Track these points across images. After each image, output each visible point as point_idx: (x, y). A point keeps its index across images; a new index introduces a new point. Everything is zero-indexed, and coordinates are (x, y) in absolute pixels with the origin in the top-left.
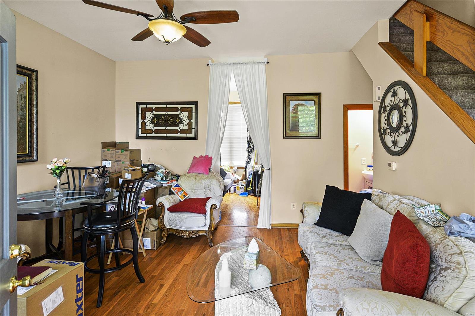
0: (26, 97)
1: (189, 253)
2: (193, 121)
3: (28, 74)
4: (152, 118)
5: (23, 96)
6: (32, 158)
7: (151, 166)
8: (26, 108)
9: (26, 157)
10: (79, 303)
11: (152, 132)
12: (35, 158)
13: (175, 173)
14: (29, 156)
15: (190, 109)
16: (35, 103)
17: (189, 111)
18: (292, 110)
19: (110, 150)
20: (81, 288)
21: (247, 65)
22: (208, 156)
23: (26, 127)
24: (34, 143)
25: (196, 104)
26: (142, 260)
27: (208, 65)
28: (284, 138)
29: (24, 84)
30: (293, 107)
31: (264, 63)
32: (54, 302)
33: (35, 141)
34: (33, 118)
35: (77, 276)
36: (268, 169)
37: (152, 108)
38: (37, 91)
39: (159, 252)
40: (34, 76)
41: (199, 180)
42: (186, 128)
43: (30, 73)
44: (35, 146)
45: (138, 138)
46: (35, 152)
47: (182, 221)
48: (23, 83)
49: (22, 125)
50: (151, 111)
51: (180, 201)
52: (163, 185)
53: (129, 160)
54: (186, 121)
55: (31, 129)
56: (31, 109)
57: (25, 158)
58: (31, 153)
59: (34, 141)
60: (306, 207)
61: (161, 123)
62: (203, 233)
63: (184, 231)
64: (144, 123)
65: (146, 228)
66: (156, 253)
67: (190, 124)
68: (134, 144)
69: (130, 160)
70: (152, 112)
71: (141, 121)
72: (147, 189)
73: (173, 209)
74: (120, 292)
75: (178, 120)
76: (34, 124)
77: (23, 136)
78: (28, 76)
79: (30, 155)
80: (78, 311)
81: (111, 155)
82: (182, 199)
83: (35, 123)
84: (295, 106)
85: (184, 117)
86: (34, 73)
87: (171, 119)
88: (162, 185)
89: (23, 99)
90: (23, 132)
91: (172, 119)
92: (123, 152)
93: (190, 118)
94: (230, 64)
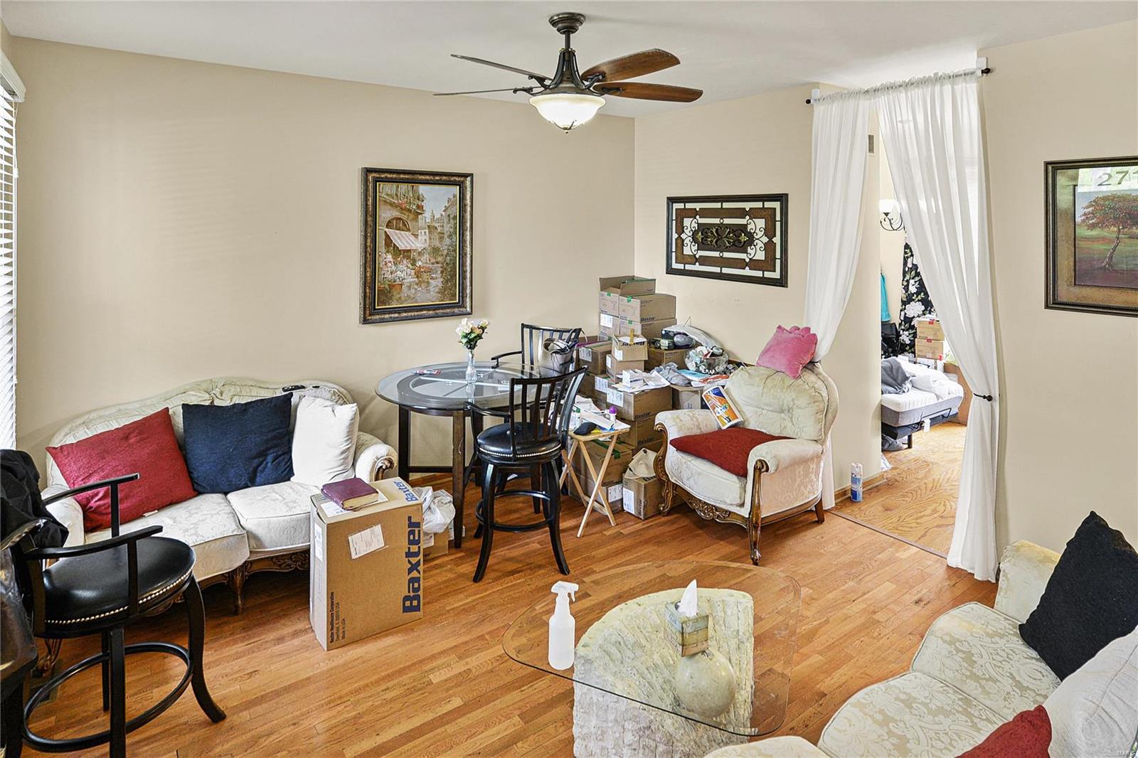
0: (456, 217)
1: (697, 555)
2: (777, 240)
3: (459, 181)
4: (695, 231)
5: (451, 216)
6: (464, 309)
7: (678, 335)
8: (456, 233)
9: (454, 307)
10: (414, 560)
11: (694, 261)
12: (468, 309)
13: (738, 358)
14: (460, 307)
15: (770, 211)
16: (468, 225)
17: (769, 215)
18: (1085, 214)
19: (612, 294)
20: (417, 538)
21: (917, 90)
22: (808, 329)
23: (456, 263)
24: (466, 286)
25: (782, 198)
26: (604, 530)
27: (808, 102)
28: (1047, 307)
29: (454, 197)
30: (1087, 208)
31: (973, 73)
32: (368, 544)
33: (468, 284)
34: (467, 247)
35: (410, 518)
36: (984, 397)
37: (695, 209)
38: (472, 206)
39: (645, 526)
40: (468, 183)
41: (772, 388)
42: (761, 256)
43: (462, 179)
44: (468, 291)
45: (670, 271)
46: (468, 300)
47: (692, 476)
48: (452, 197)
49: (451, 260)
50: (693, 215)
51: (720, 428)
52: (692, 383)
53: (639, 320)
54: (761, 239)
55: (462, 265)
56: (463, 235)
57: (453, 310)
58: (463, 301)
59: (466, 283)
60: (1008, 559)
61: (712, 241)
62: (739, 522)
63: (700, 501)
64: (679, 241)
65: (630, 469)
66: (639, 526)
67: (769, 247)
68: (666, 285)
69: (642, 320)
70: (695, 218)
71: (675, 236)
72: (645, 388)
73: (684, 445)
74: (521, 573)
75: (744, 238)
76: (466, 257)
77: (451, 277)
78: (460, 185)
79: (461, 304)
80: (410, 571)
81: (612, 305)
82: (723, 426)
83: (468, 256)
84: (1094, 201)
85: (757, 231)
86: (469, 179)
87: (729, 233)
88: (690, 383)
89: (452, 221)
90: (451, 271)
91: (731, 235)
92: (630, 301)
93: (769, 232)
94: (867, 92)
